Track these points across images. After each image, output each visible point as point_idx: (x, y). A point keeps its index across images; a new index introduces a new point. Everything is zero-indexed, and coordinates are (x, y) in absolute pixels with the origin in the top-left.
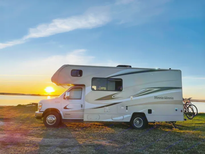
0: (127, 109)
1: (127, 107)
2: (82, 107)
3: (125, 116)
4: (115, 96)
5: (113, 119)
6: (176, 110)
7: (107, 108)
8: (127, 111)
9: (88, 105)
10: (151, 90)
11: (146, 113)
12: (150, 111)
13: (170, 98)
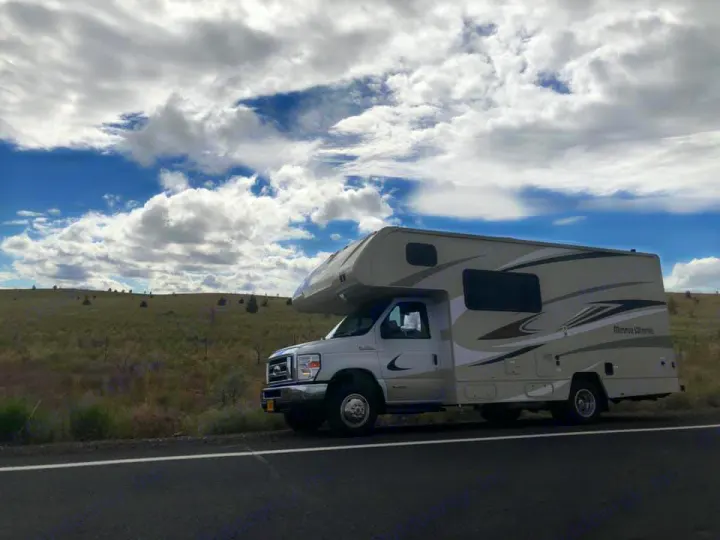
0: (558, 363)
1: (557, 357)
2: (436, 363)
3: (558, 385)
4: (527, 327)
5: (529, 394)
6: (663, 363)
7: (512, 361)
8: (559, 369)
9: (465, 356)
10: (604, 308)
11: (601, 373)
12: (609, 368)
13: (644, 330)
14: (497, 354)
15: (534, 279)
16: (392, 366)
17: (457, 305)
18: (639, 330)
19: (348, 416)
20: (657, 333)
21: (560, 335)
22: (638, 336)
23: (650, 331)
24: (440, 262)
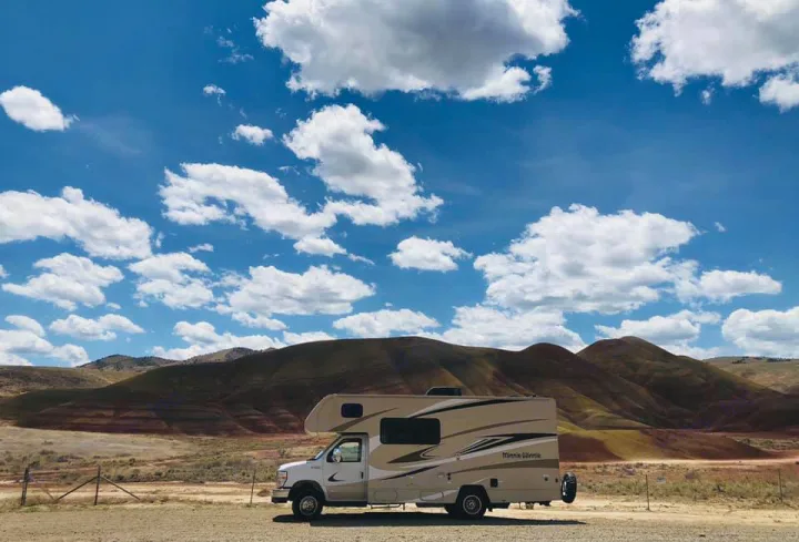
14: (401, 472)
15: (436, 422)
16: (331, 479)
17: (375, 441)
18: (528, 456)
19: (304, 510)
20: (544, 457)
21: (454, 459)
22: (525, 459)
23: (539, 456)
24: (365, 414)
